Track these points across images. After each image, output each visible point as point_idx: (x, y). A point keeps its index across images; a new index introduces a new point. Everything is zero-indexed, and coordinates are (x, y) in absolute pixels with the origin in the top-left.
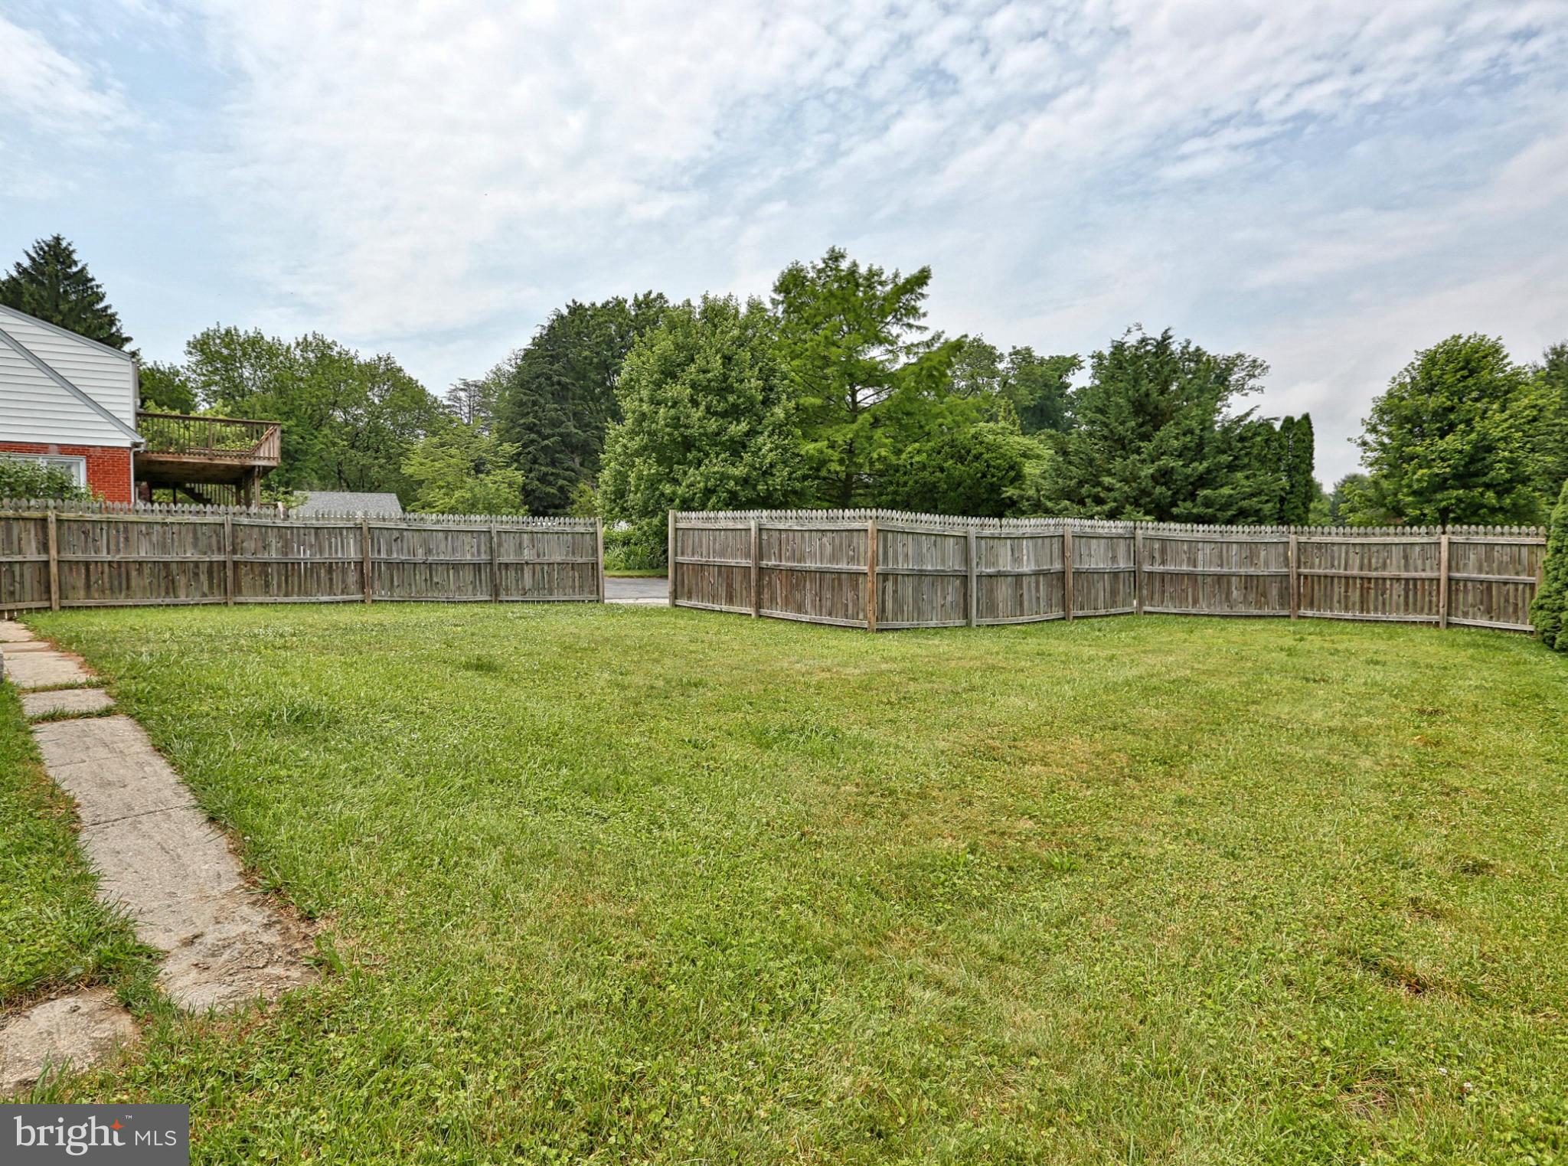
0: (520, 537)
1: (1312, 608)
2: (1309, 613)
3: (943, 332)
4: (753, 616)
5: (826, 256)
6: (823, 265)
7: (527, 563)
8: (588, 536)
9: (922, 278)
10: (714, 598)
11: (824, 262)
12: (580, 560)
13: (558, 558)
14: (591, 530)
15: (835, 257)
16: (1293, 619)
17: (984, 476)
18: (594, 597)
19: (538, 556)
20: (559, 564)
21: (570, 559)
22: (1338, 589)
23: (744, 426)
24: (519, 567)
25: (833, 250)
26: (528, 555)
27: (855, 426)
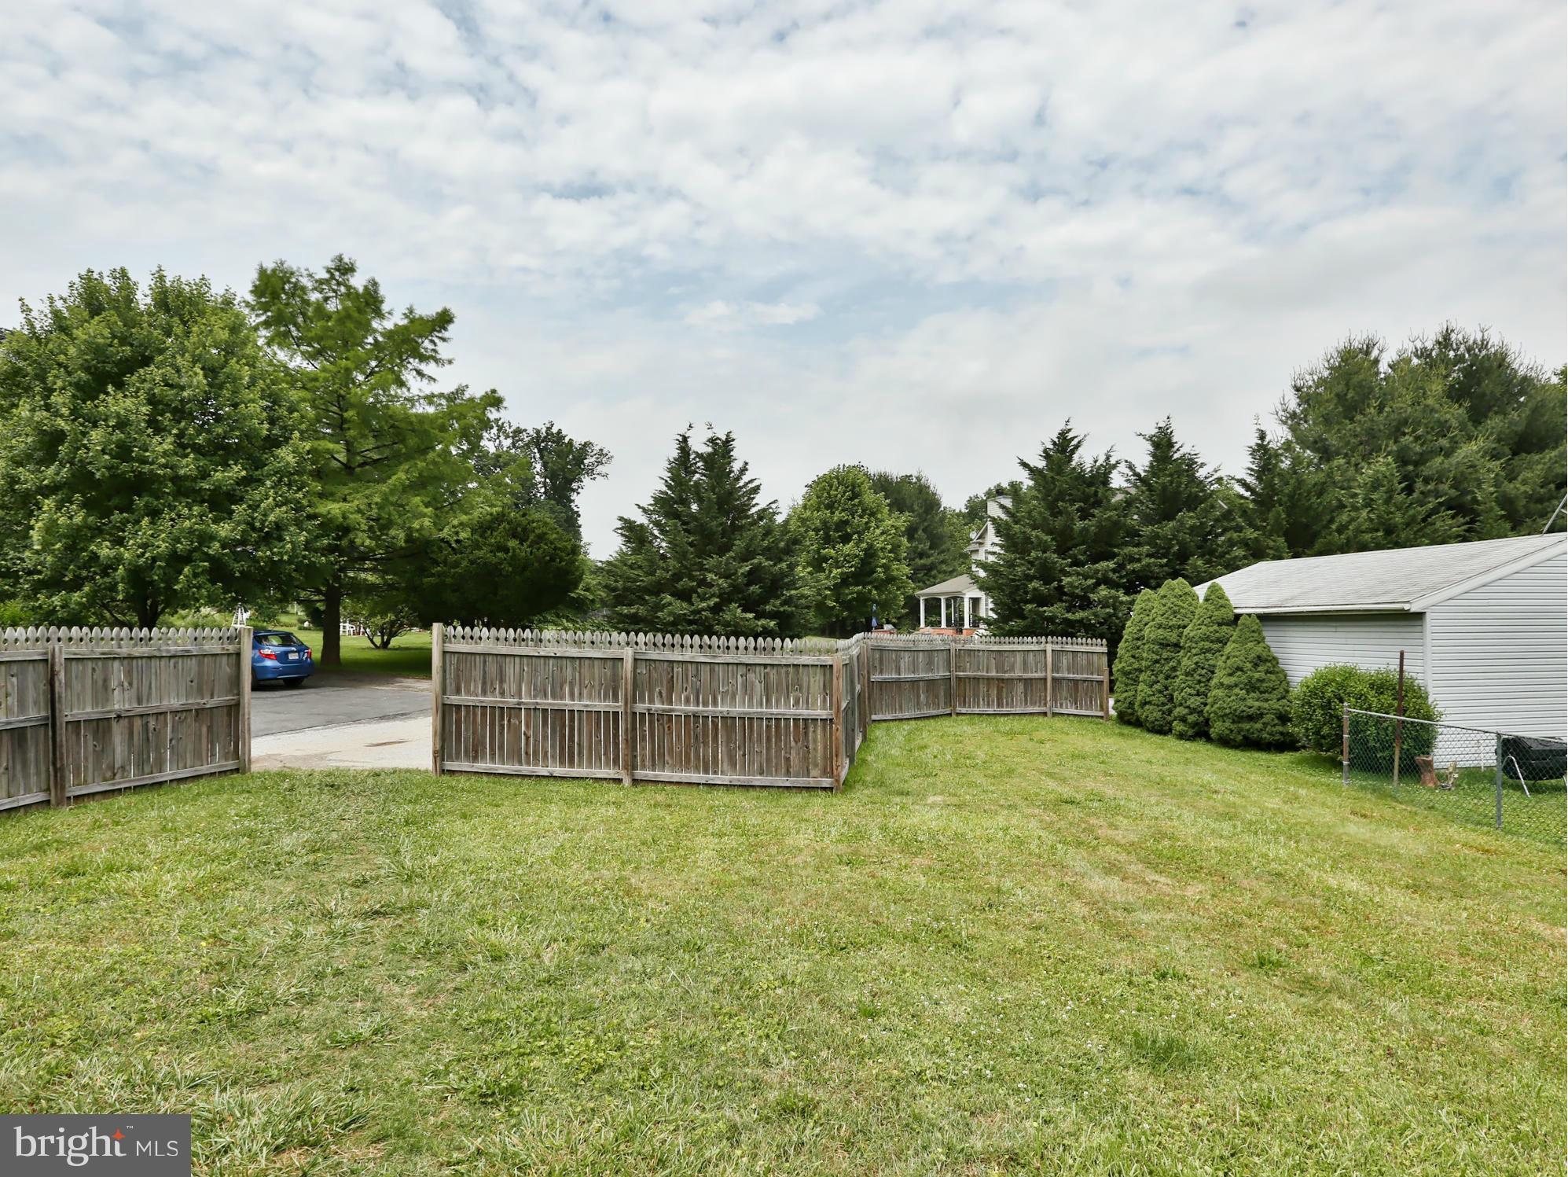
0: (105, 670)
1: (964, 706)
2: (964, 710)
3: (467, 386)
4: (627, 782)
5: (332, 265)
6: (327, 276)
7: (119, 717)
8: (225, 659)
9: (444, 319)
10: (534, 757)
11: (328, 271)
12: (211, 703)
13: (174, 702)
14: (231, 648)
15: (344, 268)
16: (954, 716)
17: (552, 560)
18: (231, 764)
19: (139, 701)
20: (175, 712)
21: (195, 701)
22: (983, 688)
23: (237, 471)
24: (101, 727)
25: (340, 259)
26: (120, 702)
27: (384, 488)
